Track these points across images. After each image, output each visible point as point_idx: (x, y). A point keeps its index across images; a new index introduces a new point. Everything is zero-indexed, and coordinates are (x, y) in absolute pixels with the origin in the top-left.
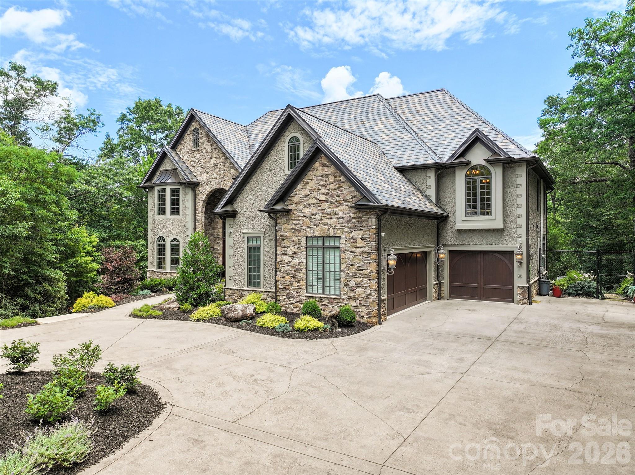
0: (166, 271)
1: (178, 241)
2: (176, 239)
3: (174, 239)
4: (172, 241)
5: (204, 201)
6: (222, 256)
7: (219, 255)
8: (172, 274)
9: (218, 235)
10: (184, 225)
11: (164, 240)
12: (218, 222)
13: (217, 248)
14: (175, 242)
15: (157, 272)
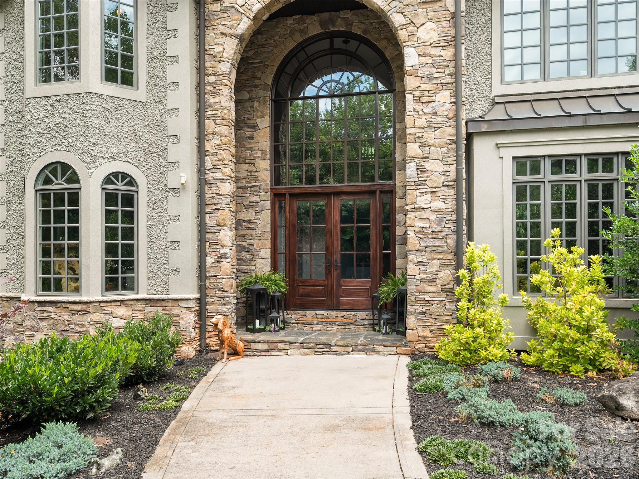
0: (84, 298)
1: (132, 182)
2: (125, 176)
3: (116, 175)
4: (108, 180)
5: (241, 38)
6: (268, 244)
7: (256, 244)
8: (108, 309)
9: (255, 179)
10: (161, 126)
11: (74, 178)
12: (252, 138)
13: (249, 221)
14: (120, 186)
15: (40, 303)
